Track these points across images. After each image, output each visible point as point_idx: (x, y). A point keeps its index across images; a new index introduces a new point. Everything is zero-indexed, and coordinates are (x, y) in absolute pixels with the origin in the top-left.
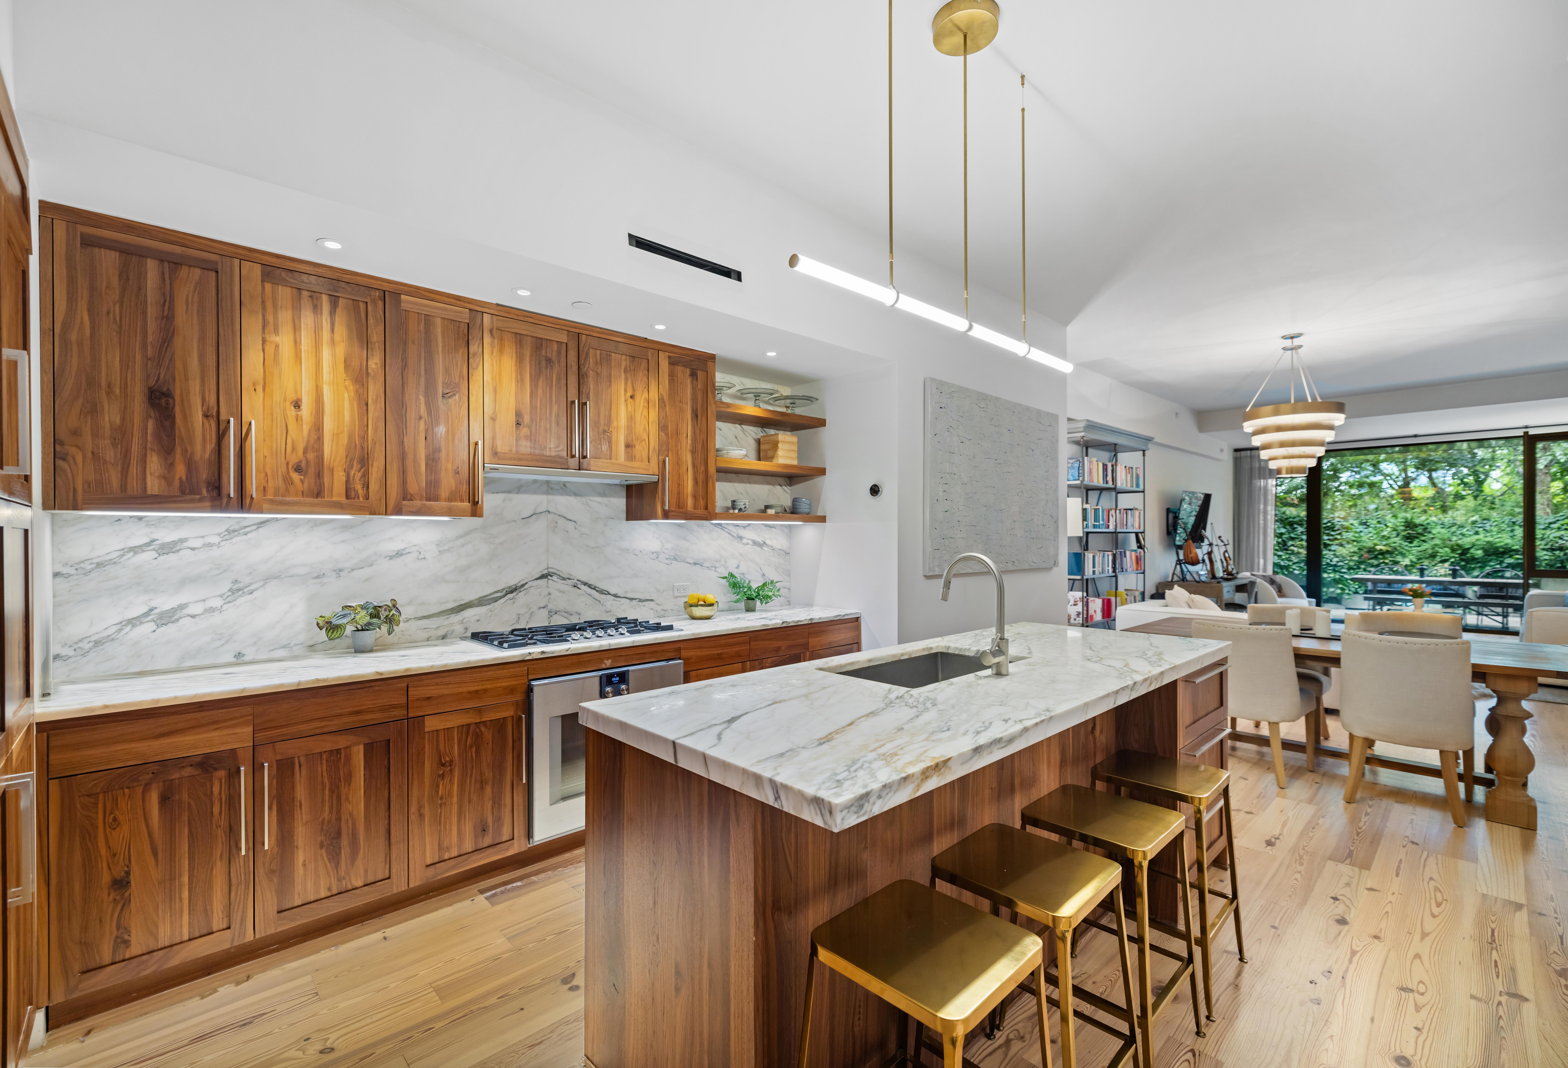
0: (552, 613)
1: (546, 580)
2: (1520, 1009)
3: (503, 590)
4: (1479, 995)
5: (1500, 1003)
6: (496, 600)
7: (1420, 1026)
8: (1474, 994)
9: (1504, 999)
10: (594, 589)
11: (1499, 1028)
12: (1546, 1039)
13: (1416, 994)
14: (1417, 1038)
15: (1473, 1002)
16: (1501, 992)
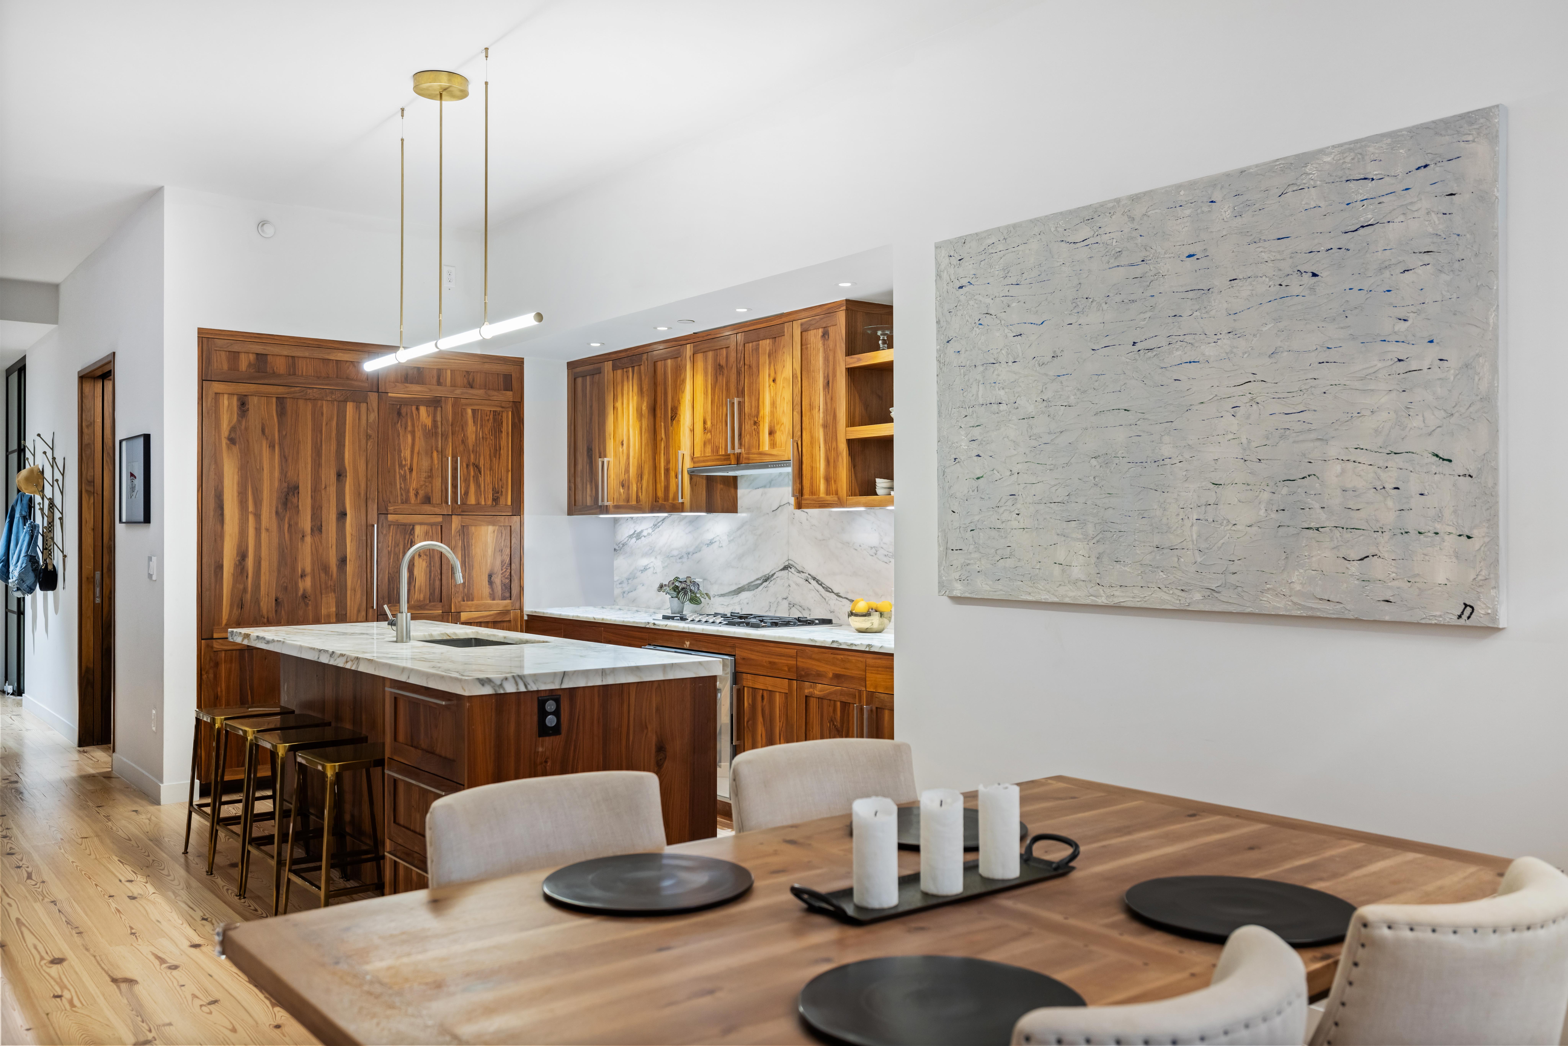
0: (792, 605)
1: (787, 571)
2: (135, 1035)
3: (761, 578)
4: (167, 1028)
5: (150, 1031)
6: (757, 586)
7: (182, 988)
8: (171, 1027)
9: (150, 1036)
10: (821, 585)
11: (139, 1014)
12: (107, 1025)
13: (205, 1004)
14: (178, 982)
15: (167, 1021)
16: (155, 1040)
